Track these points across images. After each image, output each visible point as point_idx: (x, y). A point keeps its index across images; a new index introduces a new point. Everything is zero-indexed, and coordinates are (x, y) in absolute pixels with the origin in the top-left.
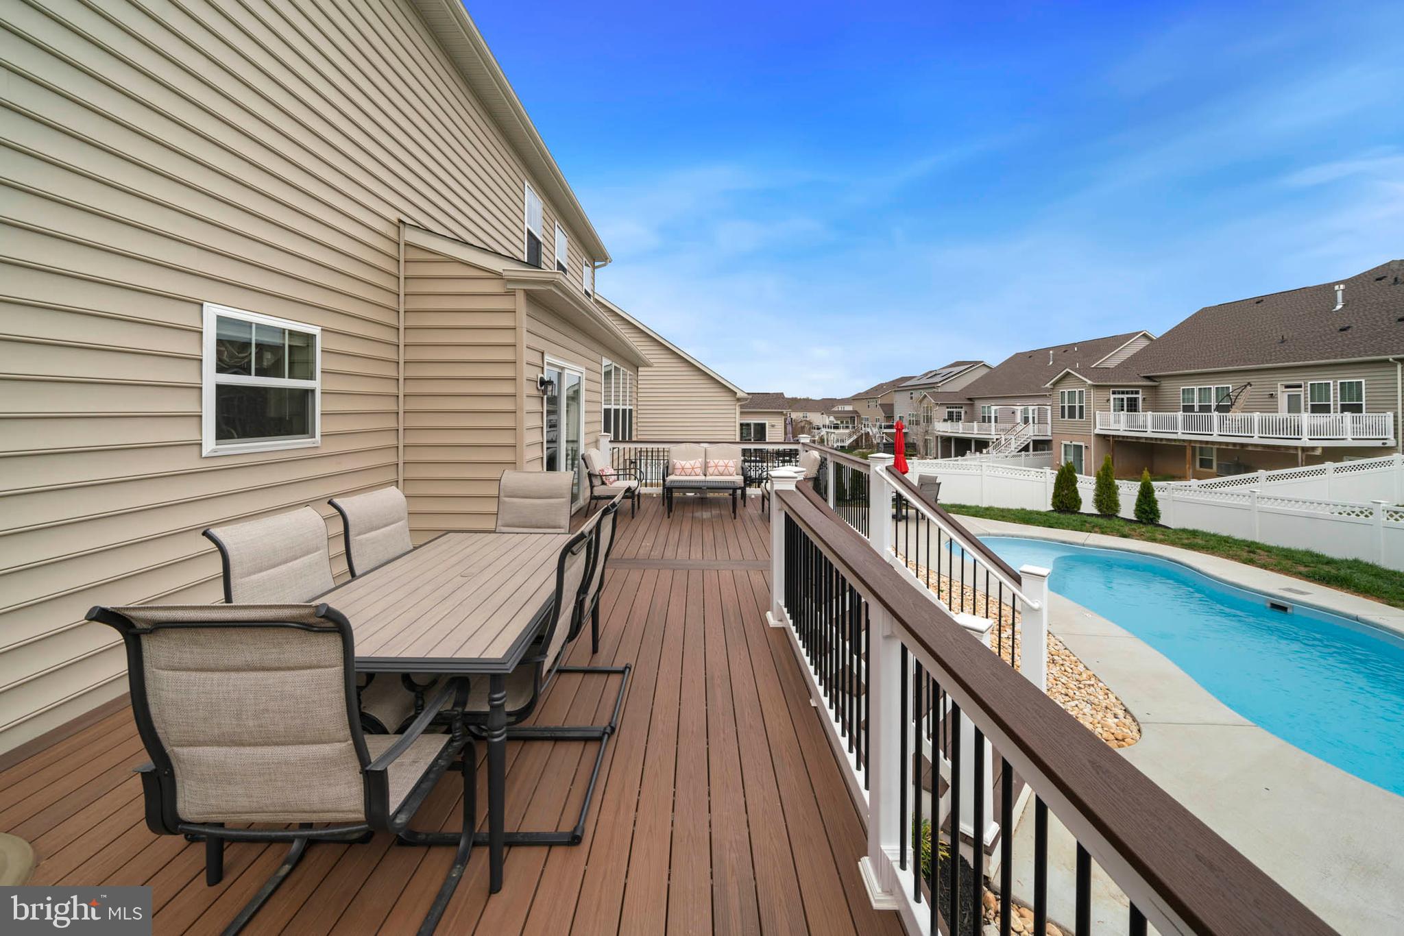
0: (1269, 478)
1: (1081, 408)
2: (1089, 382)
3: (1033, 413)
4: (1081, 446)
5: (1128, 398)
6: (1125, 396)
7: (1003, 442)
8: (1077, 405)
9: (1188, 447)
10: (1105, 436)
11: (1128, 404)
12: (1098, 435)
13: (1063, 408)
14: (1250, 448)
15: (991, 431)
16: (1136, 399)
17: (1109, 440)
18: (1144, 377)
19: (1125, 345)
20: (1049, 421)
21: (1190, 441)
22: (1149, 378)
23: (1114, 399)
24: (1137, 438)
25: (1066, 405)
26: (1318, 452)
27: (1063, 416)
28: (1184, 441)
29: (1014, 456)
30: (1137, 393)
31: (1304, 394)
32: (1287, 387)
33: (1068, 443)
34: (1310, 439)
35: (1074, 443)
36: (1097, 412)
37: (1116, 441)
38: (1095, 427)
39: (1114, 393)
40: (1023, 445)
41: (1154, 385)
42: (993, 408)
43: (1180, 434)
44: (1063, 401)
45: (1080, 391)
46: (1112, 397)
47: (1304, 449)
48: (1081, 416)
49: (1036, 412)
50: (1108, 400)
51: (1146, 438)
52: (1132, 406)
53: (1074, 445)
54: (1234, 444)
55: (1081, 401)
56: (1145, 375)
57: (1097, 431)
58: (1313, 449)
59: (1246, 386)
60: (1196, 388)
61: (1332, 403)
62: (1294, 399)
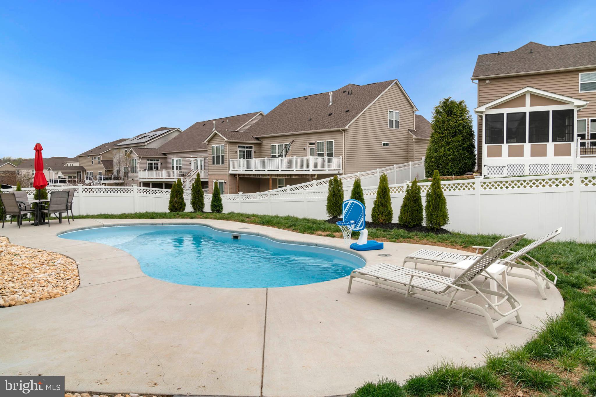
1: (223, 156)
2: (226, 140)
3: (201, 163)
4: (223, 182)
5: (247, 151)
6: (245, 150)
8: (221, 155)
9: (270, 179)
10: (234, 175)
11: (246, 155)
12: (231, 175)
13: (214, 157)
14: (293, 177)
15: (175, 176)
16: (251, 152)
17: (237, 178)
19: (252, 119)
21: (271, 175)
23: (240, 151)
24: (247, 175)
25: (215, 155)
26: (316, 177)
27: (214, 163)
28: (269, 175)
30: (251, 147)
31: (315, 147)
32: (310, 144)
33: (217, 181)
34: (313, 170)
35: (219, 180)
36: (231, 160)
37: (240, 178)
38: (229, 170)
39: (239, 147)
41: (259, 142)
42: (175, 159)
43: (267, 171)
44: (213, 152)
45: (222, 146)
46: (239, 150)
48: (223, 163)
50: (236, 152)
51: (252, 175)
52: (249, 156)
53: (220, 182)
54: (288, 175)
55: (222, 153)
56: (256, 137)
57: (231, 172)
58: (314, 175)
59: (292, 143)
60: (277, 145)
61: (324, 152)
62: (312, 150)
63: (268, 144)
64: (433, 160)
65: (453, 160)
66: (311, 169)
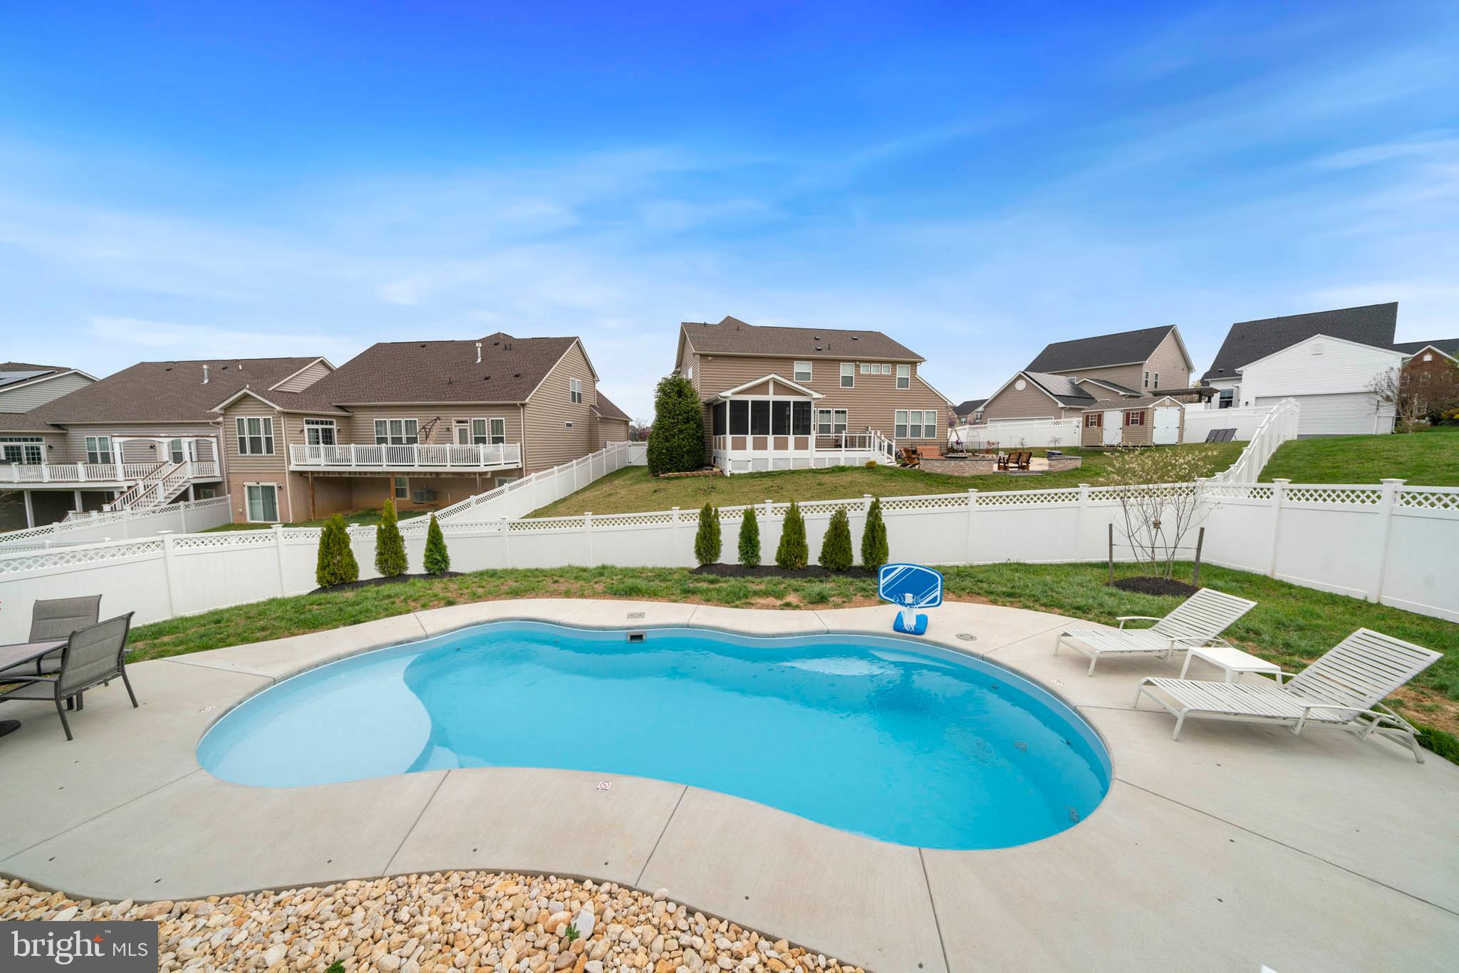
0: (478, 502)
1: (269, 440)
2: (278, 408)
3: (190, 448)
4: (272, 488)
5: (322, 429)
6: (320, 427)
7: (142, 491)
8: (263, 436)
9: (391, 479)
10: (301, 473)
11: (323, 436)
12: (293, 472)
13: (242, 440)
14: (443, 476)
15: (118, 476)
16: (330, 430)
17: (308, 477)
18: (337, 406)
19: (304, 369)
20: (216, 457)
21: (393, 473)
22: (341, 408)
23: (309, 429)
24: (339, 473)
25: (247, 436)
26: (489, 476)
27: (243, 450)
28: (387, 473)
29: (162, 510)
30: (331, 423)
31: (469, 428)
32: (458, 422)
33: (254, 484)
34: (485, 465)
35: (261, 484)
36: (291, 445)
37: (316, 479)
38: (289, 463)
39: (308, 422)
40: (178, 493)
41: (347, 413)
42: (117, 441)
43: (385, 467)
44: (241, 431)
45: (265, 419)
46: (306, 427)
47: (481, 474)
48: (269, 450)
49: (193, 446)
50: (302, 431)
51: (350, 473)
52: (328, 438)
53: (263, 487)
54: (431, 473)
55: (267, 430)
56: (338, 404)
57: (293, 468)
58: (486, 473)
59: (436, 420)
60: (388, 421)
61: (487, 436)
62: (463, 433)
63: (367, 420)
64: (664, 451)
65: (689, 452)
66: (482, 463)
